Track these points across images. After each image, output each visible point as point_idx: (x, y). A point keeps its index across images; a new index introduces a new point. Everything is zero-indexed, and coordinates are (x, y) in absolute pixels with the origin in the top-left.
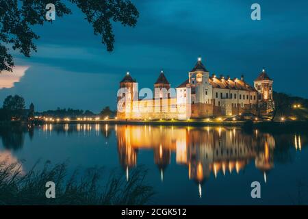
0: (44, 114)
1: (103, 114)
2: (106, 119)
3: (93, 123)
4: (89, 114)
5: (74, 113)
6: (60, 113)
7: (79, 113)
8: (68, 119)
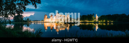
0: (33, 21)
1: (42, 21)
2: (42, 22)
3: (40, 22)
4: (39, 21)
5: (37, 21)
6: (35, 21)
7: (38, 21)
8: (36, 22)
